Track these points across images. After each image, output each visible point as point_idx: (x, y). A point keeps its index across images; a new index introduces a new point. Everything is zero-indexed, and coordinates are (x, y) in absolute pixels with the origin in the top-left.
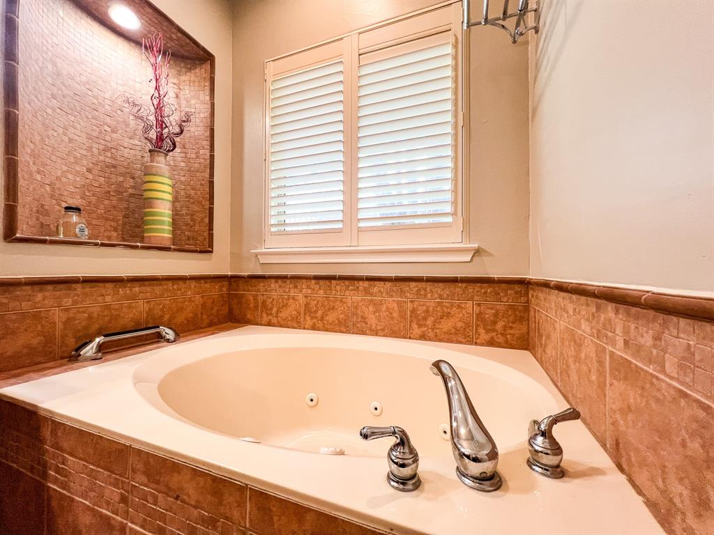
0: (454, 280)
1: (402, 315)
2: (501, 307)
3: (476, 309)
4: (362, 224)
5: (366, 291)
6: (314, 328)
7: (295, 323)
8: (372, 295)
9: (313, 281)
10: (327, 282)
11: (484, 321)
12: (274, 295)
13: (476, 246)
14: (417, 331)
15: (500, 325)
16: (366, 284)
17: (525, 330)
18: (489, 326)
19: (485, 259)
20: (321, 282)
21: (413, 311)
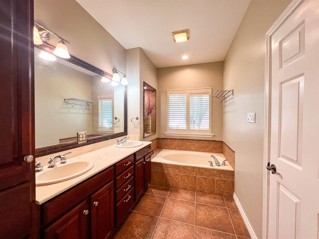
0: (209, 141)
1: (199, 147)
2: (218, 146)
3: (213, 146)
4: (190, 129)
5: (191, 142)
6: (179, 150)
7: (175, 149)
8: (192, 143)
9: (179, 140)
10: (182, 140)
11: (215, 149)
12: (169, 142)
13: (213, 135)
14: (202, 150)
15: (217, 149)
16: (191, 141)
17: (222, 150)
18: (216, 149)
19: (215, 137)
20: (181, 140)
21: (201, 146)
